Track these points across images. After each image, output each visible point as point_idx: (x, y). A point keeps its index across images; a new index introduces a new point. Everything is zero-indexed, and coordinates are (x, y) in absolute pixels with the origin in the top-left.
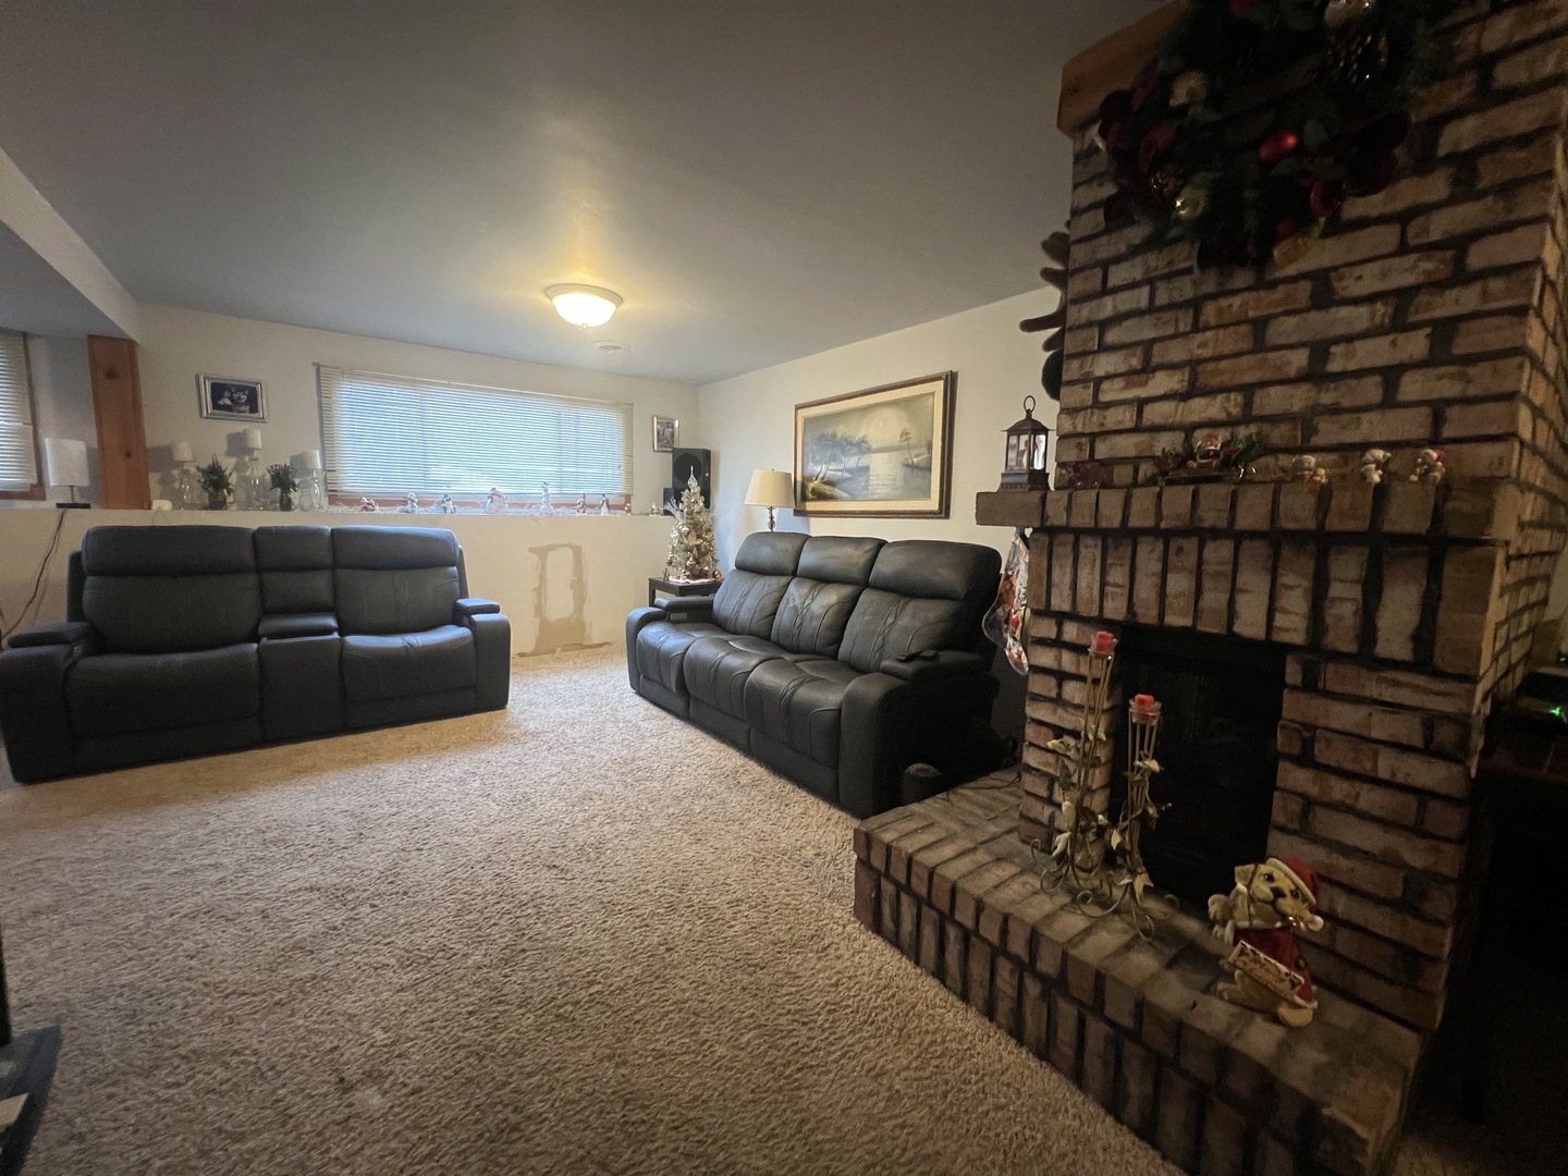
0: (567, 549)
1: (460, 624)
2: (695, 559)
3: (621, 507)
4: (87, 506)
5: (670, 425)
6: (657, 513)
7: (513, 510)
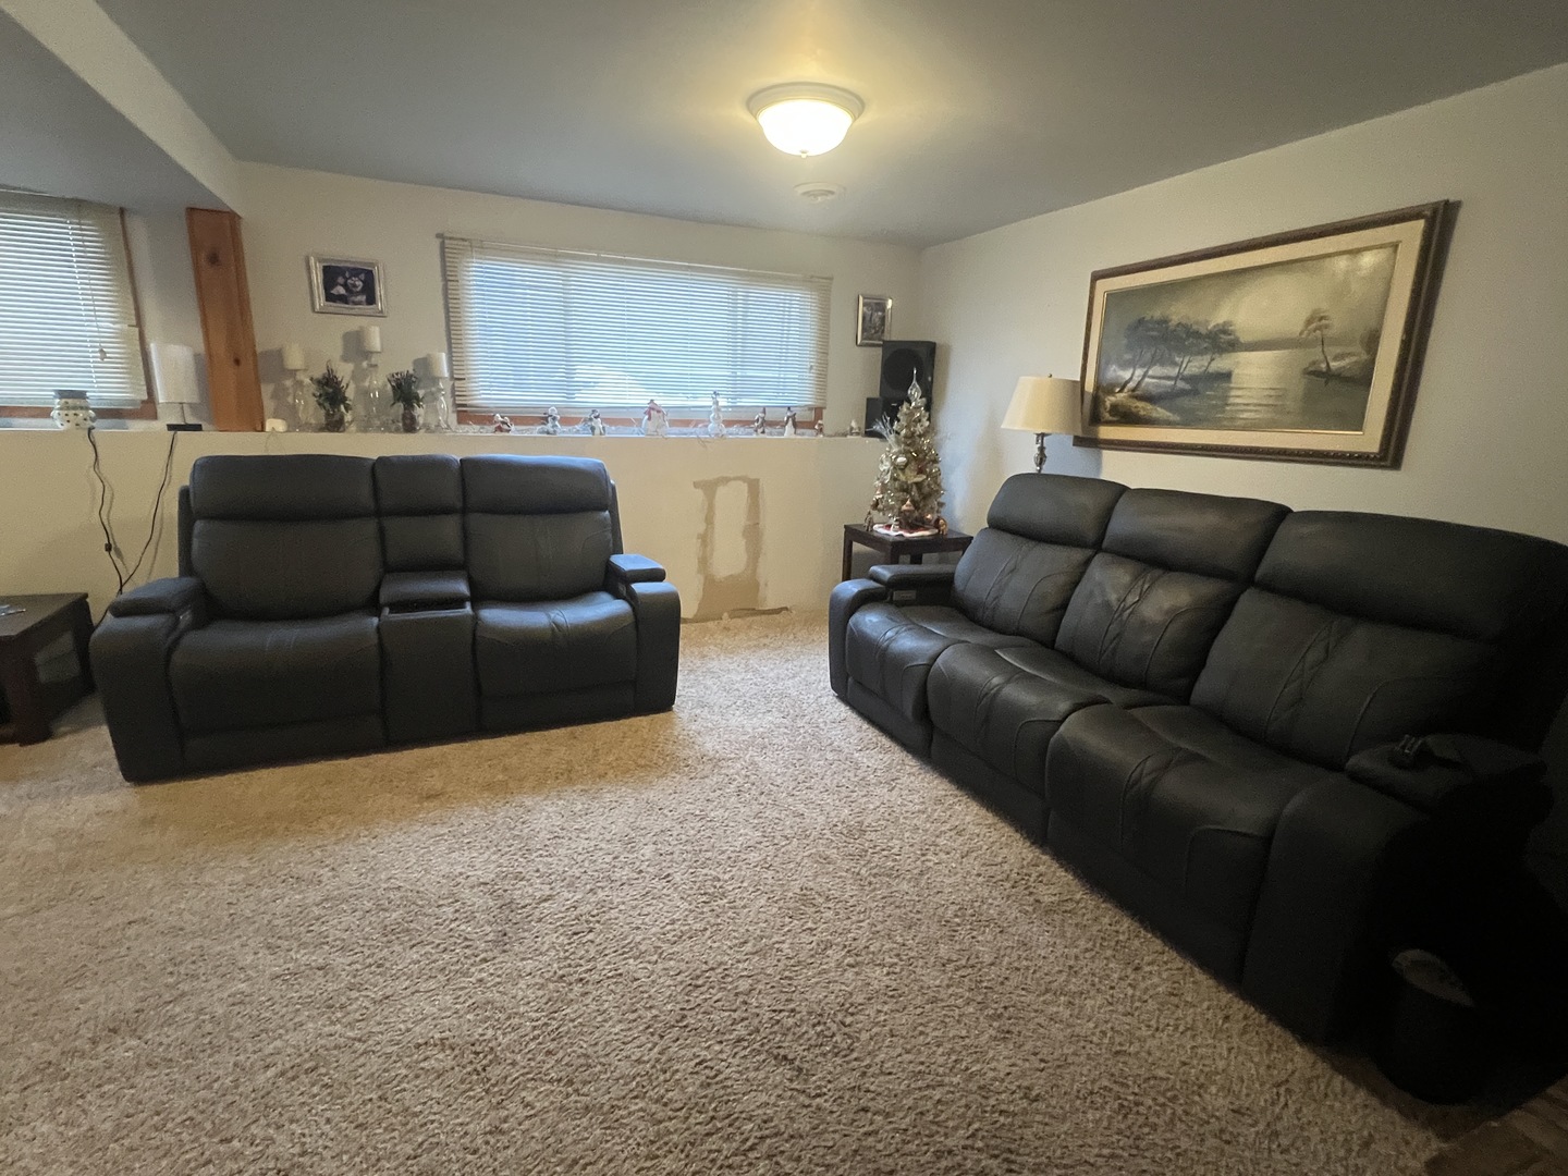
0: (741, 482)
1: (617, 596)
2: (913, 501)
3: (810, 425)
4: (197, 428)
5: (881, 307)
6: (858, 434)
7: (676, 429)
